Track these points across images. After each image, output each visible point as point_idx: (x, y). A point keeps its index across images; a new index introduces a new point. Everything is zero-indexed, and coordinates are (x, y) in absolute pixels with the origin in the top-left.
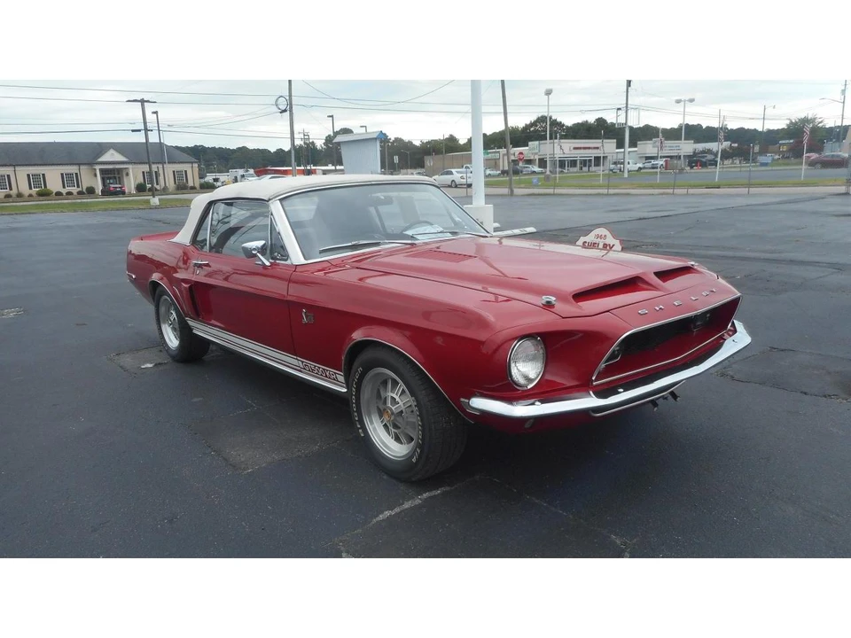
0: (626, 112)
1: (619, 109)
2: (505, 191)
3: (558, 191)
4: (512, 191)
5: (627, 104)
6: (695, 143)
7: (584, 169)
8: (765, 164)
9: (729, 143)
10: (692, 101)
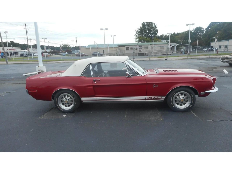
0: (27, 40)
1: (25, 39)
2: (6, 63)
3: (25, 62)
4: (7, 63)
5: (27, 38)
6: (42, 49)
7: (12, 56)
8: (64, 55)
9: (51, 50)
10: (46, 38)
